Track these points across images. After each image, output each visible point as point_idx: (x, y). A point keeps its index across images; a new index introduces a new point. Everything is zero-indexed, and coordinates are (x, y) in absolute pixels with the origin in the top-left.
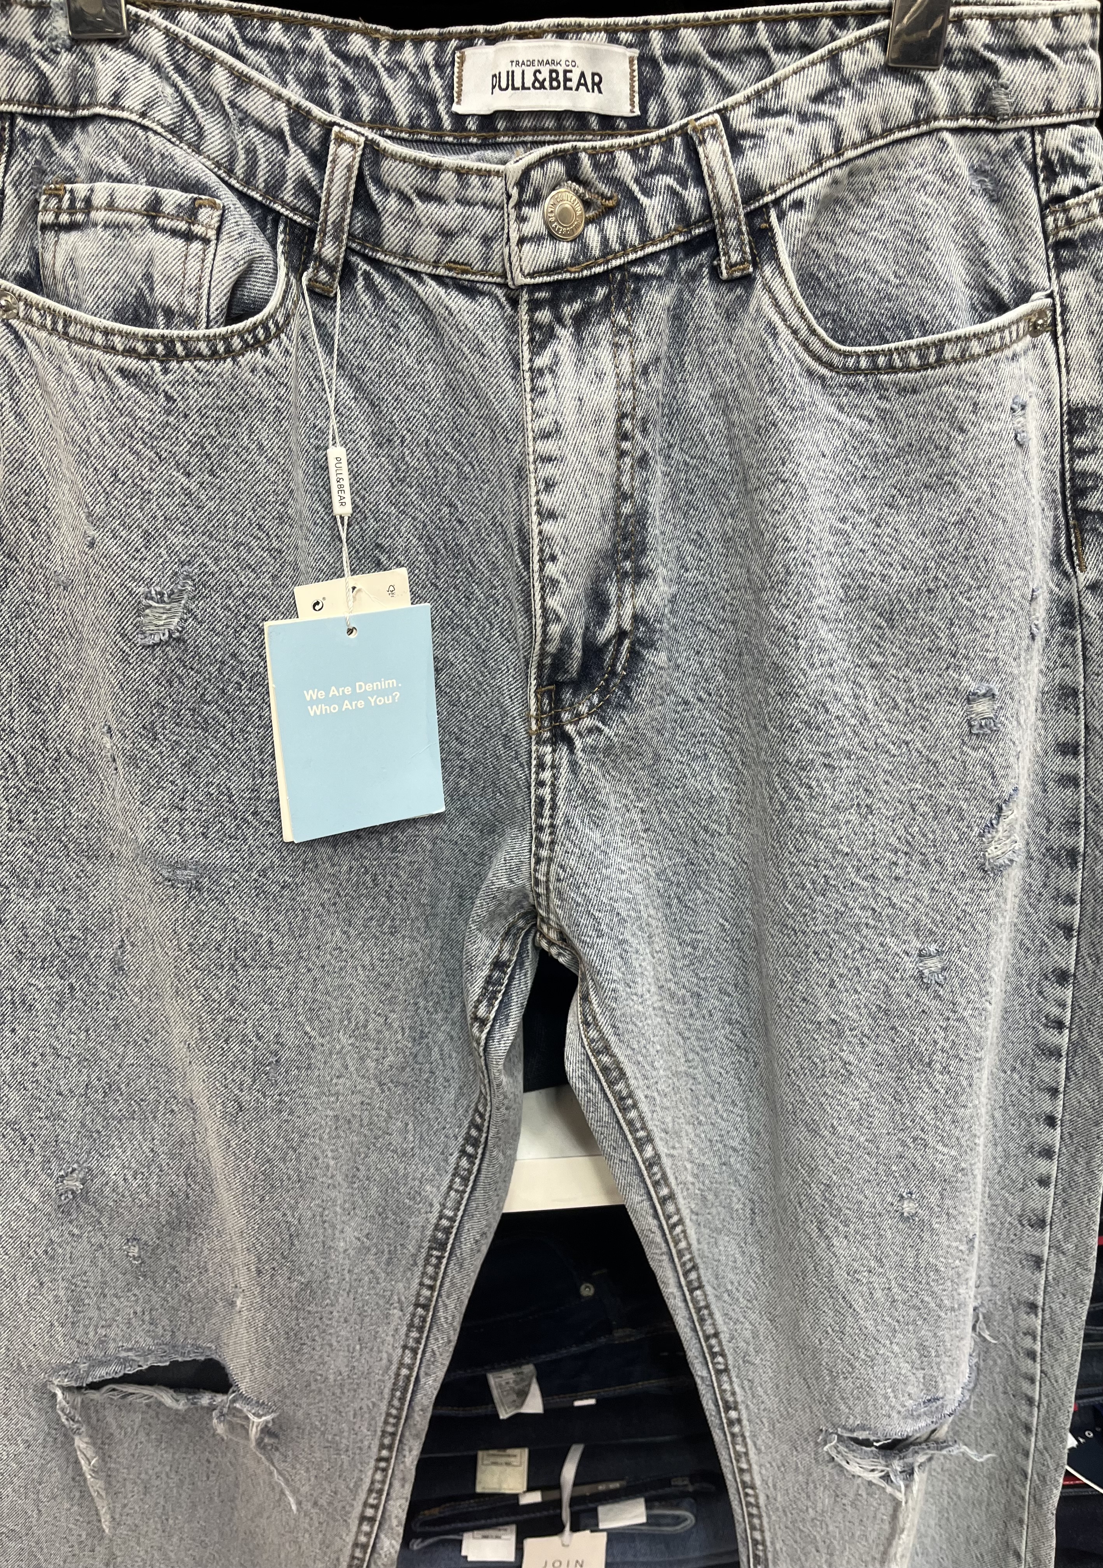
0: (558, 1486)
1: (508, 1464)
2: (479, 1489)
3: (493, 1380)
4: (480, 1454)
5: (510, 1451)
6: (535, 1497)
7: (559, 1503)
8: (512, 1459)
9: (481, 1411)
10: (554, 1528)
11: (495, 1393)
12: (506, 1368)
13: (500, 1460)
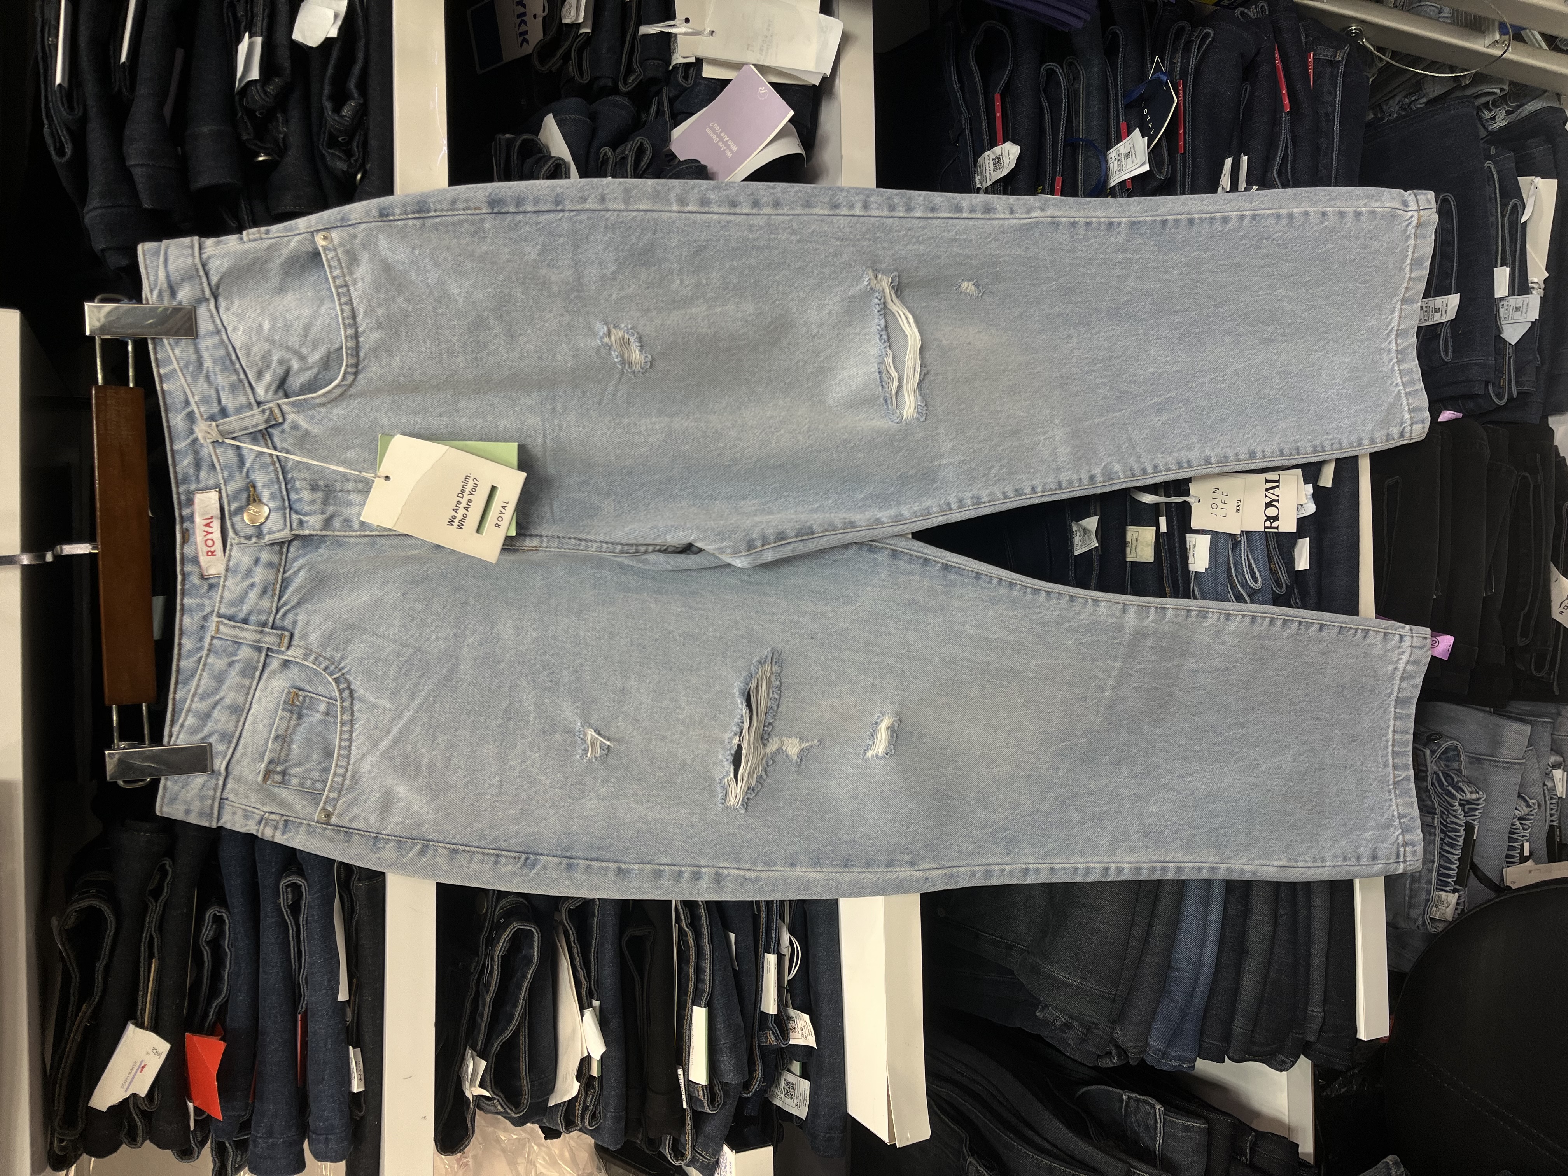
0: (1157, 505)
1: (1137, 540)
2: (1152, 560)
3: (1077, 552)
4: (1128, 559)
5: (1129, 539)
6: (1163, 521)
7: (1168, 505)
8: (1134, 538)
9: (1095, 559)
10: (1185, 508)
11: (1085, 550)
12: (1072, 542)
13: (1134, 547)
